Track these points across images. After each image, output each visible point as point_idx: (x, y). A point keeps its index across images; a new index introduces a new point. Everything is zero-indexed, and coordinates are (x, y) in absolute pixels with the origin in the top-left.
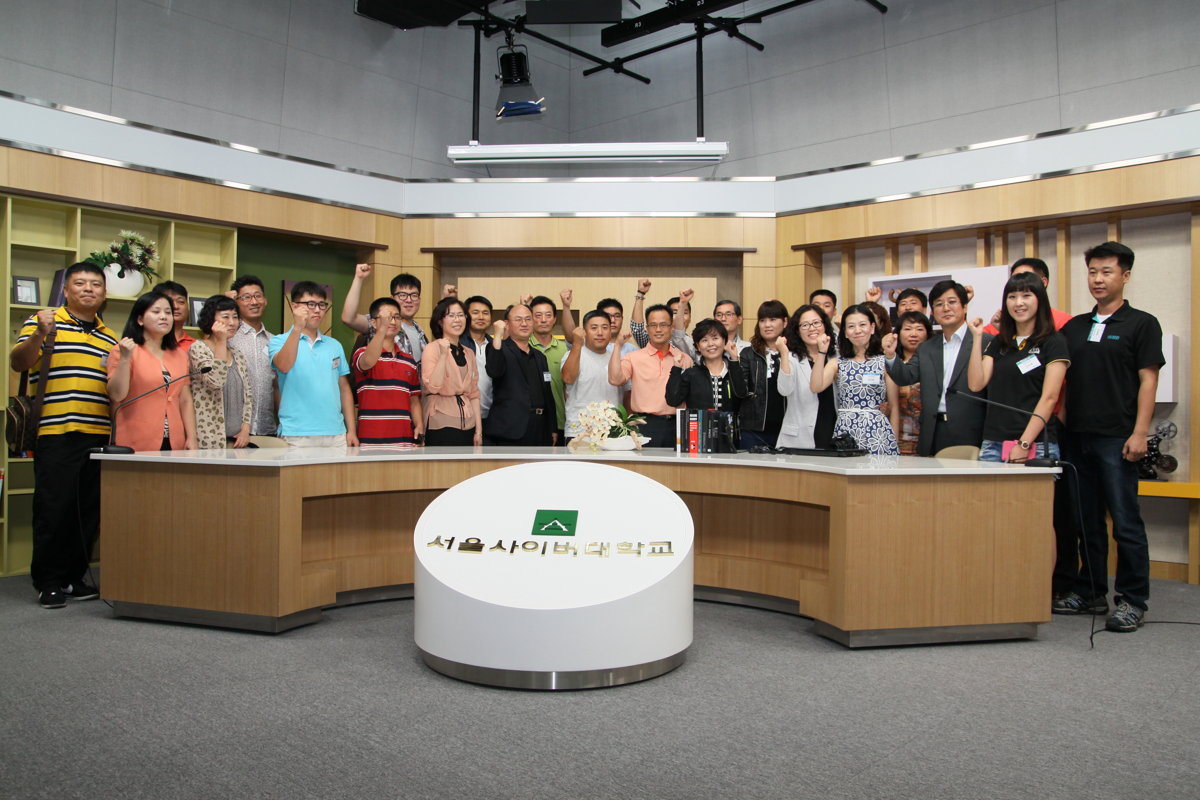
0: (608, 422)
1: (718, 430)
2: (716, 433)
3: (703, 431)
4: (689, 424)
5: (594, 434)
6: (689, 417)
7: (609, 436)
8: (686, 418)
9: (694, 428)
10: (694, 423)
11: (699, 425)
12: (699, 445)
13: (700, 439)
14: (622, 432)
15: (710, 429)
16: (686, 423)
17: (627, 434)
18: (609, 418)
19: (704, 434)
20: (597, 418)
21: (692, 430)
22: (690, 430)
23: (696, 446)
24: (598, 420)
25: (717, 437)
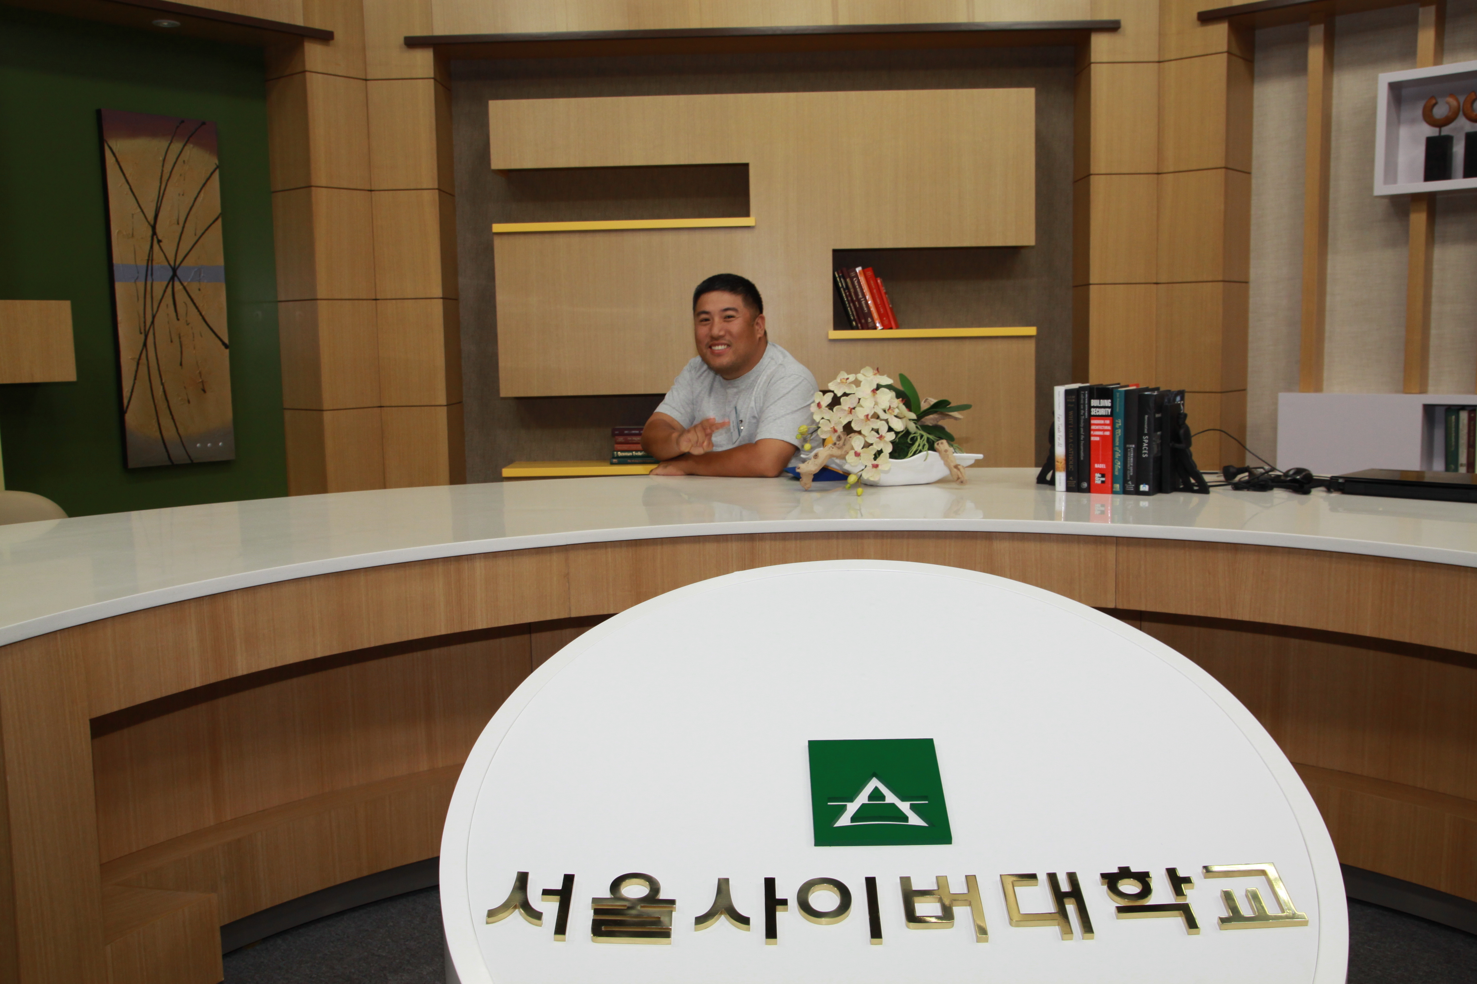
0: (887, 422)
1: (1161, 437)
2: (1158, 445)
3: (1127, 440)
4: (1088, 425)
5: (857, 454)
6: (1090, 407)
7: (889, 456)
8: (1082, 407)
9: (1101, 433)
10: (1102, 422)
11: (1117, 426)
12: (1116, 473)
13: (1119, 460)
14: (917, 444)
15: (1146, 435)
16: (1082, 421)
17: (927, 446)
18: (885, 411)
19: (1130, 448)
20: (861, 413)
21: (1097, 439)
22: (1092, 438)
23: (1109, 475)
24: (862, 418)
25: (1161, 454)
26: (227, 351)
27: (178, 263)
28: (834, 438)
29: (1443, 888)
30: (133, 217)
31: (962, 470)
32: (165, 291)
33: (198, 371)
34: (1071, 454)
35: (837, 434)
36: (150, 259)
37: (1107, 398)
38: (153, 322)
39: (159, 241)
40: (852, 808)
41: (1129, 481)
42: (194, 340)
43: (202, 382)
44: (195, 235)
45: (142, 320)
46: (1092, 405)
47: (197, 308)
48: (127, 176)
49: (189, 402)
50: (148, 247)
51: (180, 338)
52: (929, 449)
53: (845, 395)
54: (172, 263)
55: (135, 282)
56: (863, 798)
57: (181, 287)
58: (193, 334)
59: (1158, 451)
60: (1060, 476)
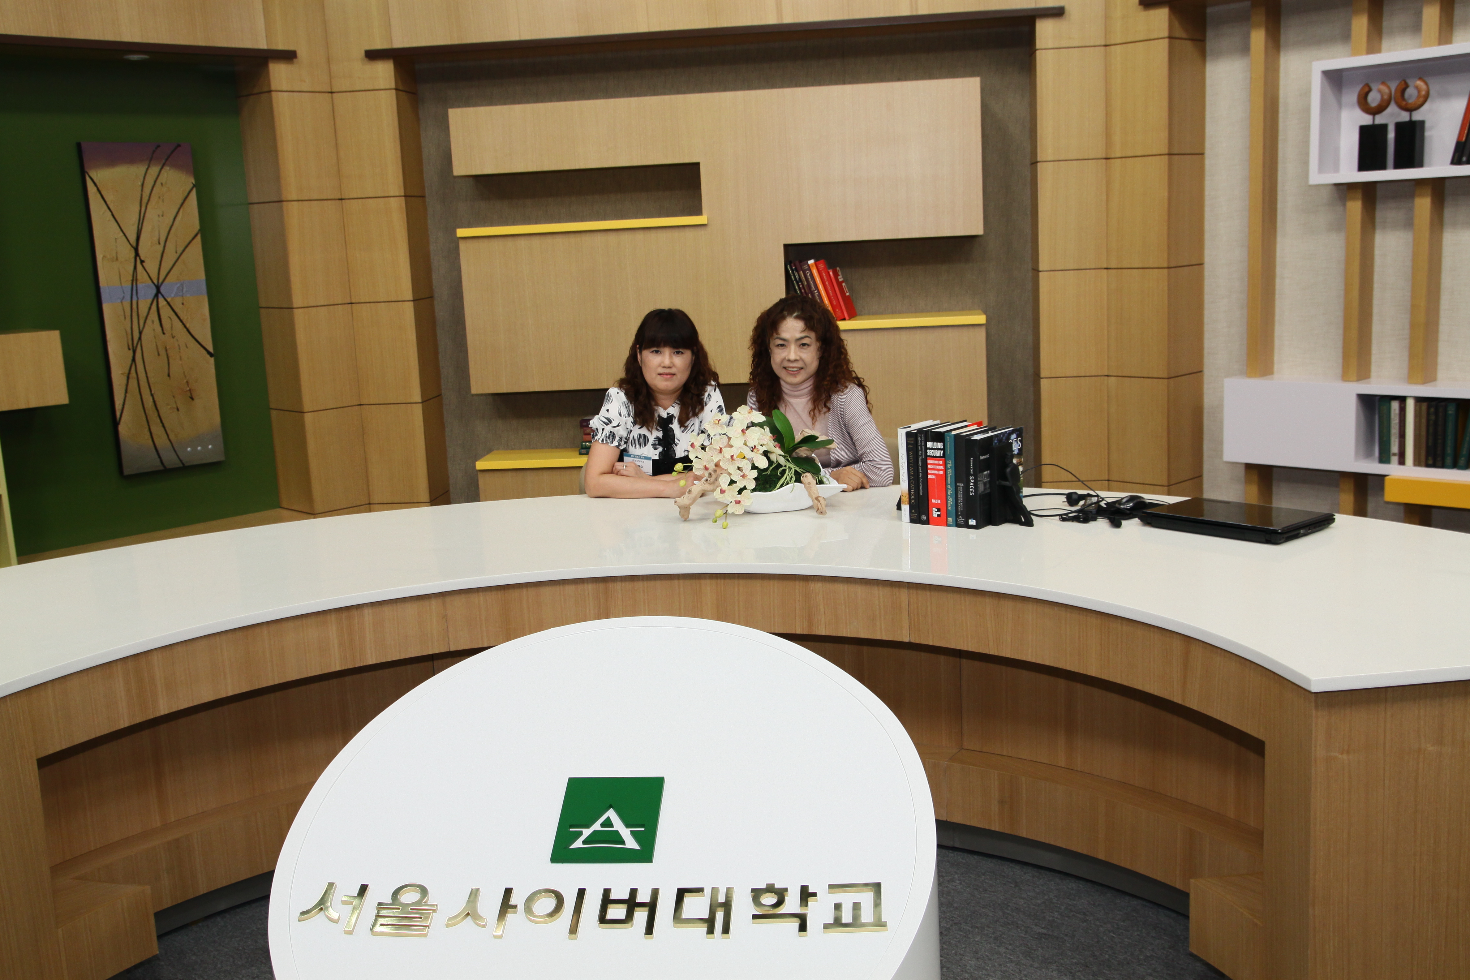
1: (988, 476)
2: (985, 484)
3: (957, 479)
4: (925, 465)
5: (722, 492)
6: (926, 449)
7: (754, 490)
8: (920, 449)
9: (936, 472)
10: (936, 462)
11: (949, 466)
12: (949, 508)
13: (951, 496)
14: (784, 477)
15: (972, 475)
16: (920, 461)
17: (794, 479)
18: (752, 448)
19: (960, 486)
21: (933, 477)
22: (929, 476)
23: (943, 509)
24: (730, 458)
25: (988, 491)
26: (212, 359)
27: (161, 281)
28: (707, 475)
30: (116, 242)
31: (824, 501)
32: (150, 308)
33: (185, 381)
34: (912, 489)
36: (135, 279)
37: (940, 442)
38: (140, 338)
39: (142, 262)
40: (586, 833)
41: (960, 515)
42: (180, 352)
43: (190, 390)
44: (176, 252)
45: (130, 337)
46: (928, 447)
47: (181, 321)
48: (108, 202)
49: (178, 410)
50: (132, 268)
51: (166, 351)
52: (796, 481)
54: (156, 282)
55: (122, 302)
56: (597, 825)
57: (165, 303)
58: (179, 346)
59: (985, 489)
60: (906, 508)
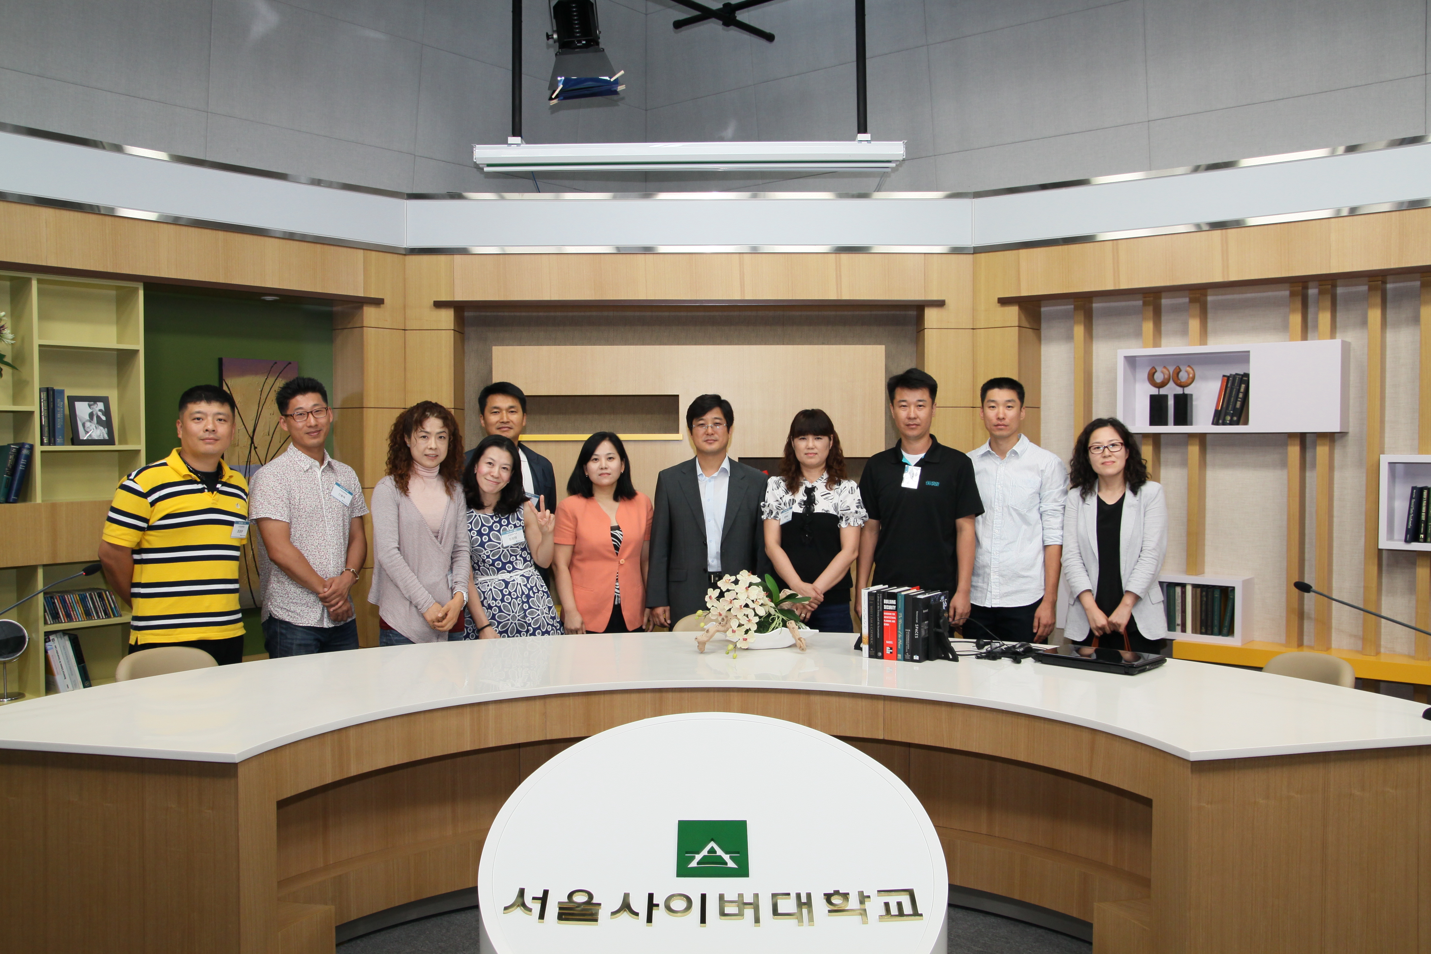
0: (754, 609)
1: (928, 625)
2: (925, 630)
3: (906, 626)
4: (882, 615)
5: (734, 631)
6: (883, 604)
7: (755, 632)
8: (878, 604)
9: (890, 621)
10: (890, 614)
11: (900, 617)
12: (899, 647)
13: (901, 638)
14: (775, 623)
15: (917, 624)
16: (878, 613)
17: (781, 625)
18: (753, 601)
19: (907, 632)
20: (737, 604)
21: (888, 625)
22: (885, 624)
23: (895, 649)
24: (738, 607)
25: (927, 636)
28: (720, 619)
29: (1075, 915)
31: (803, 641)
34: (872, 634)
35: (722, 617)
37: (893, 600)
40: (698, 857)
41: (907, 653)
52: (783, 626)
53: (728, 590)
56: (705, 852)
59: (925, 634)
60: (865, 647)
